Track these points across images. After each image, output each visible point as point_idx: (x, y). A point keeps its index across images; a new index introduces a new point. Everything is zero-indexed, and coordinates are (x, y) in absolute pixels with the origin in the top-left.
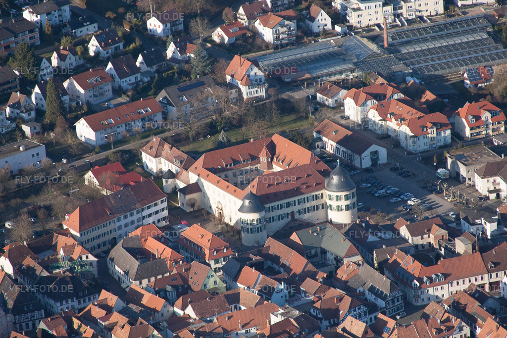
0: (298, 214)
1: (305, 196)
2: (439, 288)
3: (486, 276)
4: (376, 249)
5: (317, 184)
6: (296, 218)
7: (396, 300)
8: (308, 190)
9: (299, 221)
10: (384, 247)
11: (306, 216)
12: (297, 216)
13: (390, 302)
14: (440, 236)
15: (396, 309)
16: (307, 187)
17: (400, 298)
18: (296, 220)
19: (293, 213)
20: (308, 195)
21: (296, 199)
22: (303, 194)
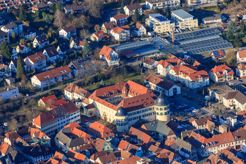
0: (142, 117)
1: (146, 108)
2: (213, 148)
3: (234, 143)
4: (182, 131)
5: (151, 103)
6: (141, 119)
7: (194, 154)
8: (147, 105)
9: (143, 120)
10: (186, 130)
11: (146, 118)
12: (142, 118)
13: (192, 155)
14: (211, 125)
15: (194, 158)
16: (147, 104)
17: (196, 153)
18: (141, 120)
19: (140, 116)
20: (147, 108)
21: (141, 110)
22: (145, 107)
